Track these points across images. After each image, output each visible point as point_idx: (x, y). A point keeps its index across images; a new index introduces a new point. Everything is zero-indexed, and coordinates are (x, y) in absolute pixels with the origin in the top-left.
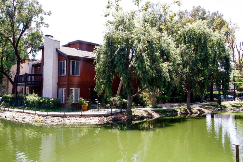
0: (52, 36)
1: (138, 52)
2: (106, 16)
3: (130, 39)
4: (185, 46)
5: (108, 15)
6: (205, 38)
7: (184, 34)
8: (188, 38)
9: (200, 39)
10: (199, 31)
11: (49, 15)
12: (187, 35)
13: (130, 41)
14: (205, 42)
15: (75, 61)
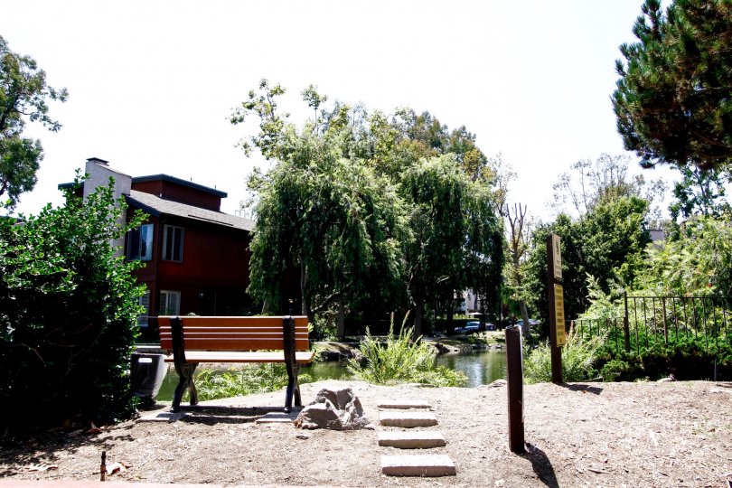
0: (105, 162)
1: (351, 217)
2: (234, 121)
3: (330, 190)
4: (418, 207)
5: (241, 120)
6: (457, 192)
7: (413, 181)
8: (424, 191)
9: (447, 194)
10: (445, 176)
11: (62, 99)
12: (419, 183)
13: (332, 194)
14: (457, 201)
15: (174, 227)
